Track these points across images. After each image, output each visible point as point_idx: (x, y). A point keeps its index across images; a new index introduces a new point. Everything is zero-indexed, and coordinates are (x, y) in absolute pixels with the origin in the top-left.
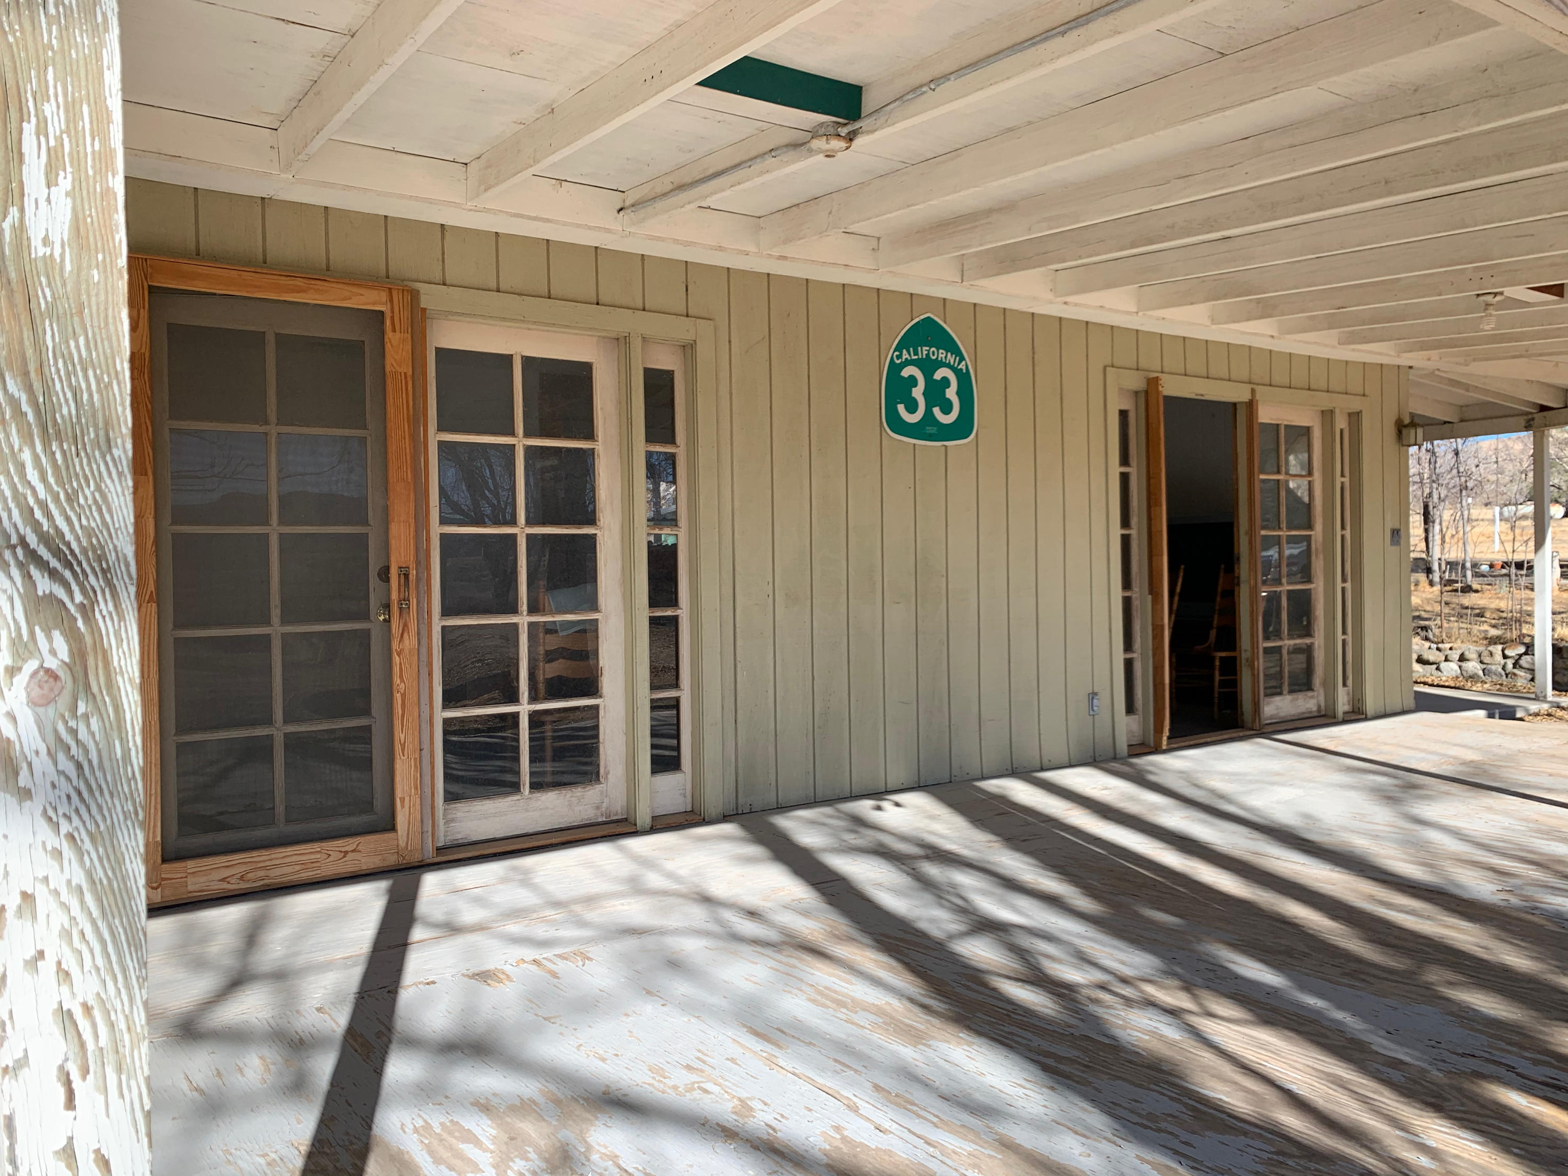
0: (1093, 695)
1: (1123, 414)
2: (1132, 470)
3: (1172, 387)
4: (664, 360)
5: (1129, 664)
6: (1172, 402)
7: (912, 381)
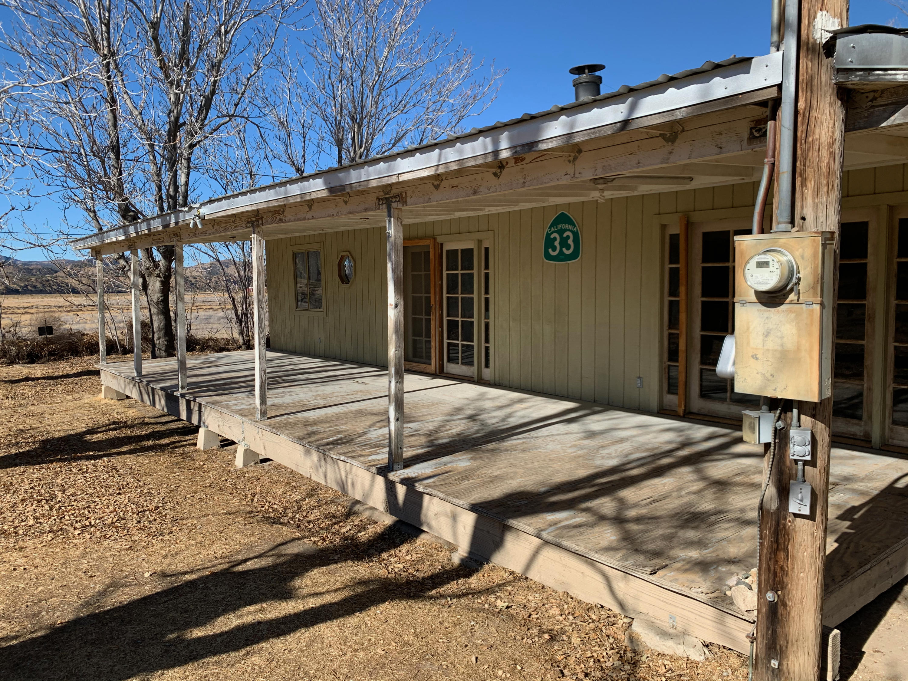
0: (639, 378)
5: (673, 368)
7: (555, 239)
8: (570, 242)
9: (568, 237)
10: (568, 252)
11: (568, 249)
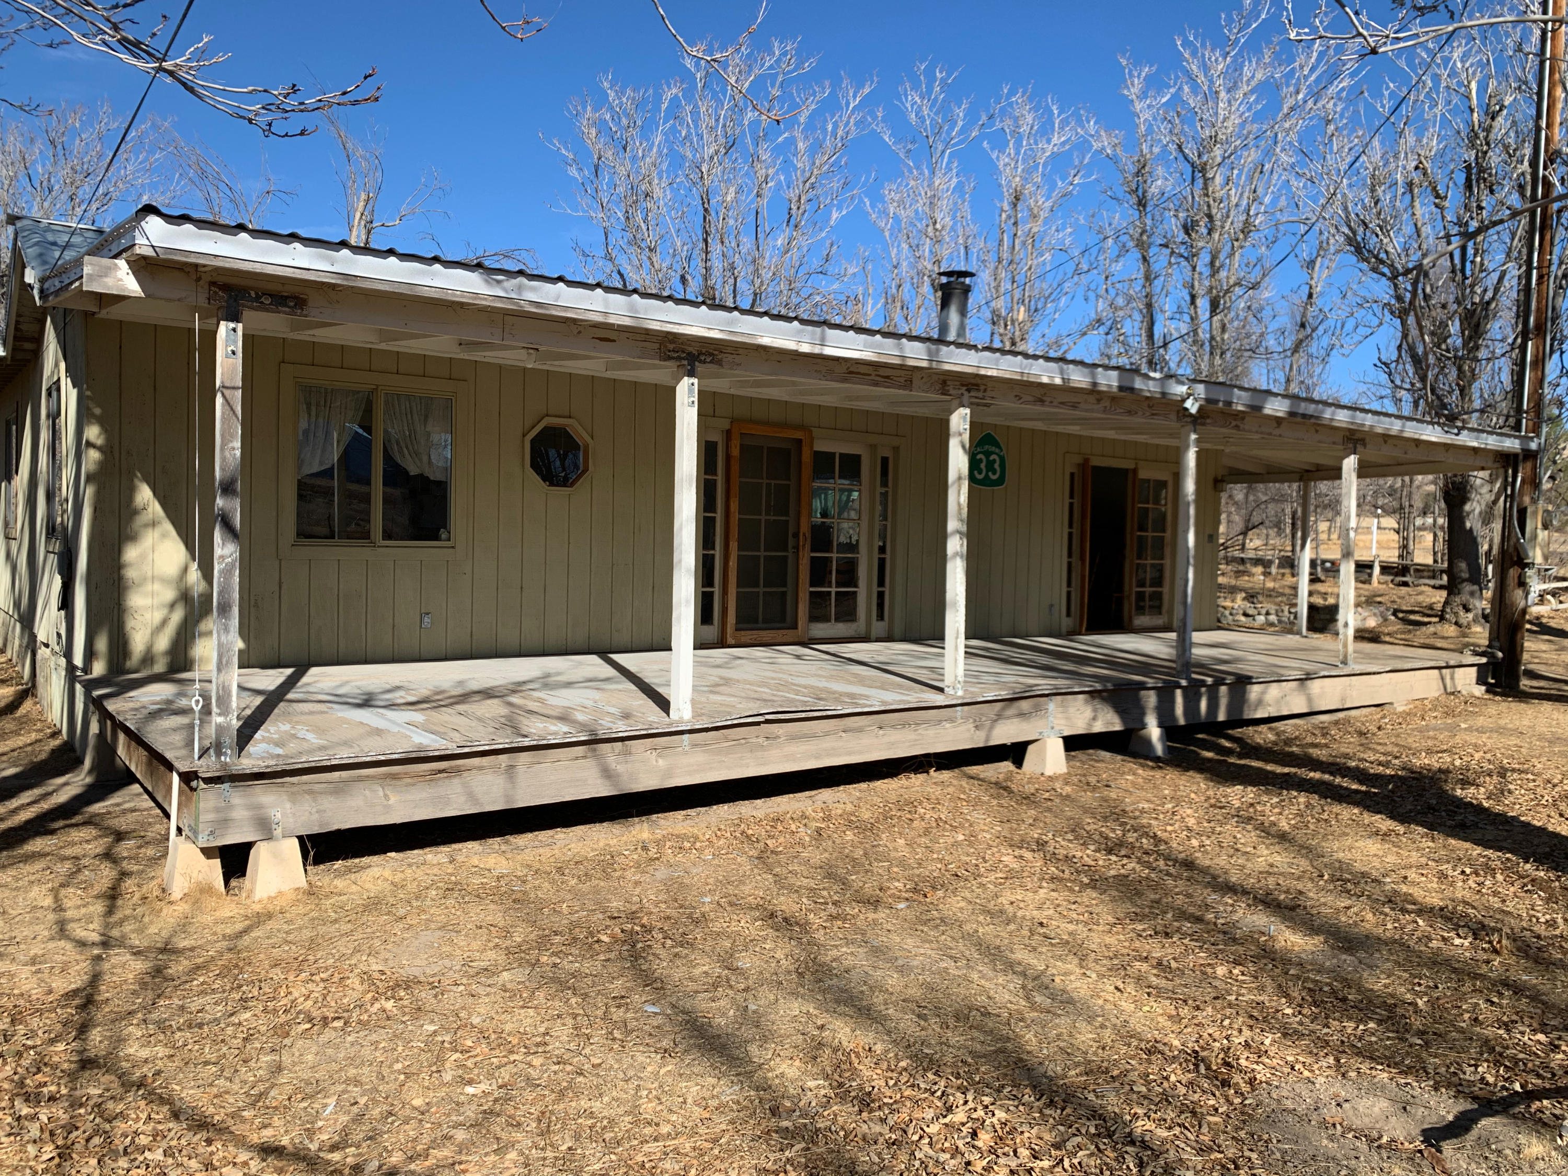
0: (1052, 606)
1: (1072, 475)
2: (1075, 501)
3: (1096, 462)
4: (887, 453)
5: (1069, 594)
6: (1096, 469)
7: (981, 461)
8: (997, 466)
9: (994, 461)
10: (994, 477)
11: (994, 473)
